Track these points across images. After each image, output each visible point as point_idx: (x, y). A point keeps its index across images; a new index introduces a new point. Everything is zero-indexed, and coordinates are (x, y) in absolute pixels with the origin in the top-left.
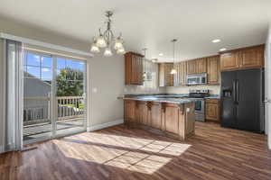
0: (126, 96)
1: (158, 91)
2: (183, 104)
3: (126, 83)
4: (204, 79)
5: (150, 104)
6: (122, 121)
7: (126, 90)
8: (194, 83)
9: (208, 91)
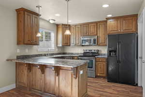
0: (18, 58)
1: (57, 51)
2: (77, 68)
3: (19, 43)
4: (94, 40)
5: (43, 67)
6: (14, 86)
7: (18, 51)
8: (87, 43)
9: (98, 50)
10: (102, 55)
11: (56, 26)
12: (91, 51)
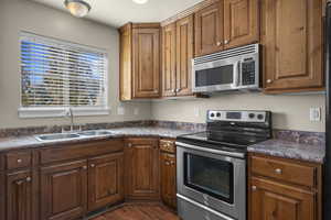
9: (270, 115)
10: (289, 136)
11: (117, 32)
12: (237, 115)
